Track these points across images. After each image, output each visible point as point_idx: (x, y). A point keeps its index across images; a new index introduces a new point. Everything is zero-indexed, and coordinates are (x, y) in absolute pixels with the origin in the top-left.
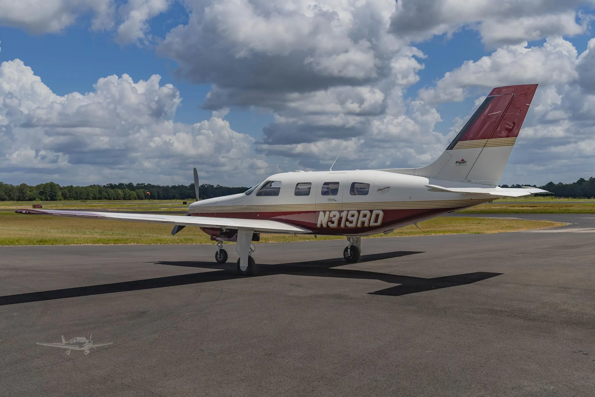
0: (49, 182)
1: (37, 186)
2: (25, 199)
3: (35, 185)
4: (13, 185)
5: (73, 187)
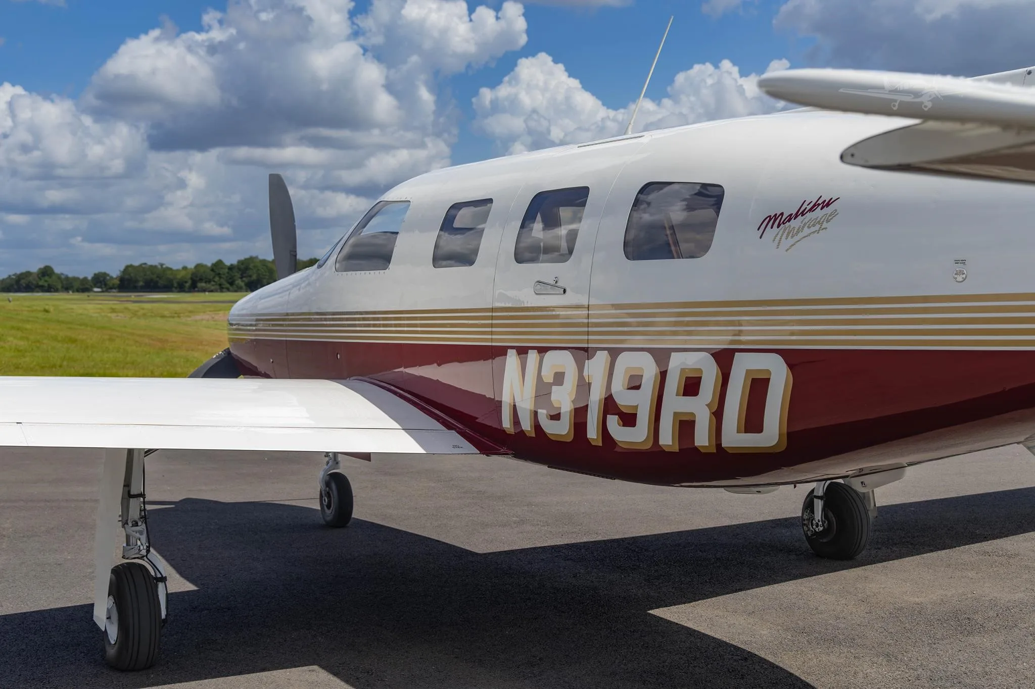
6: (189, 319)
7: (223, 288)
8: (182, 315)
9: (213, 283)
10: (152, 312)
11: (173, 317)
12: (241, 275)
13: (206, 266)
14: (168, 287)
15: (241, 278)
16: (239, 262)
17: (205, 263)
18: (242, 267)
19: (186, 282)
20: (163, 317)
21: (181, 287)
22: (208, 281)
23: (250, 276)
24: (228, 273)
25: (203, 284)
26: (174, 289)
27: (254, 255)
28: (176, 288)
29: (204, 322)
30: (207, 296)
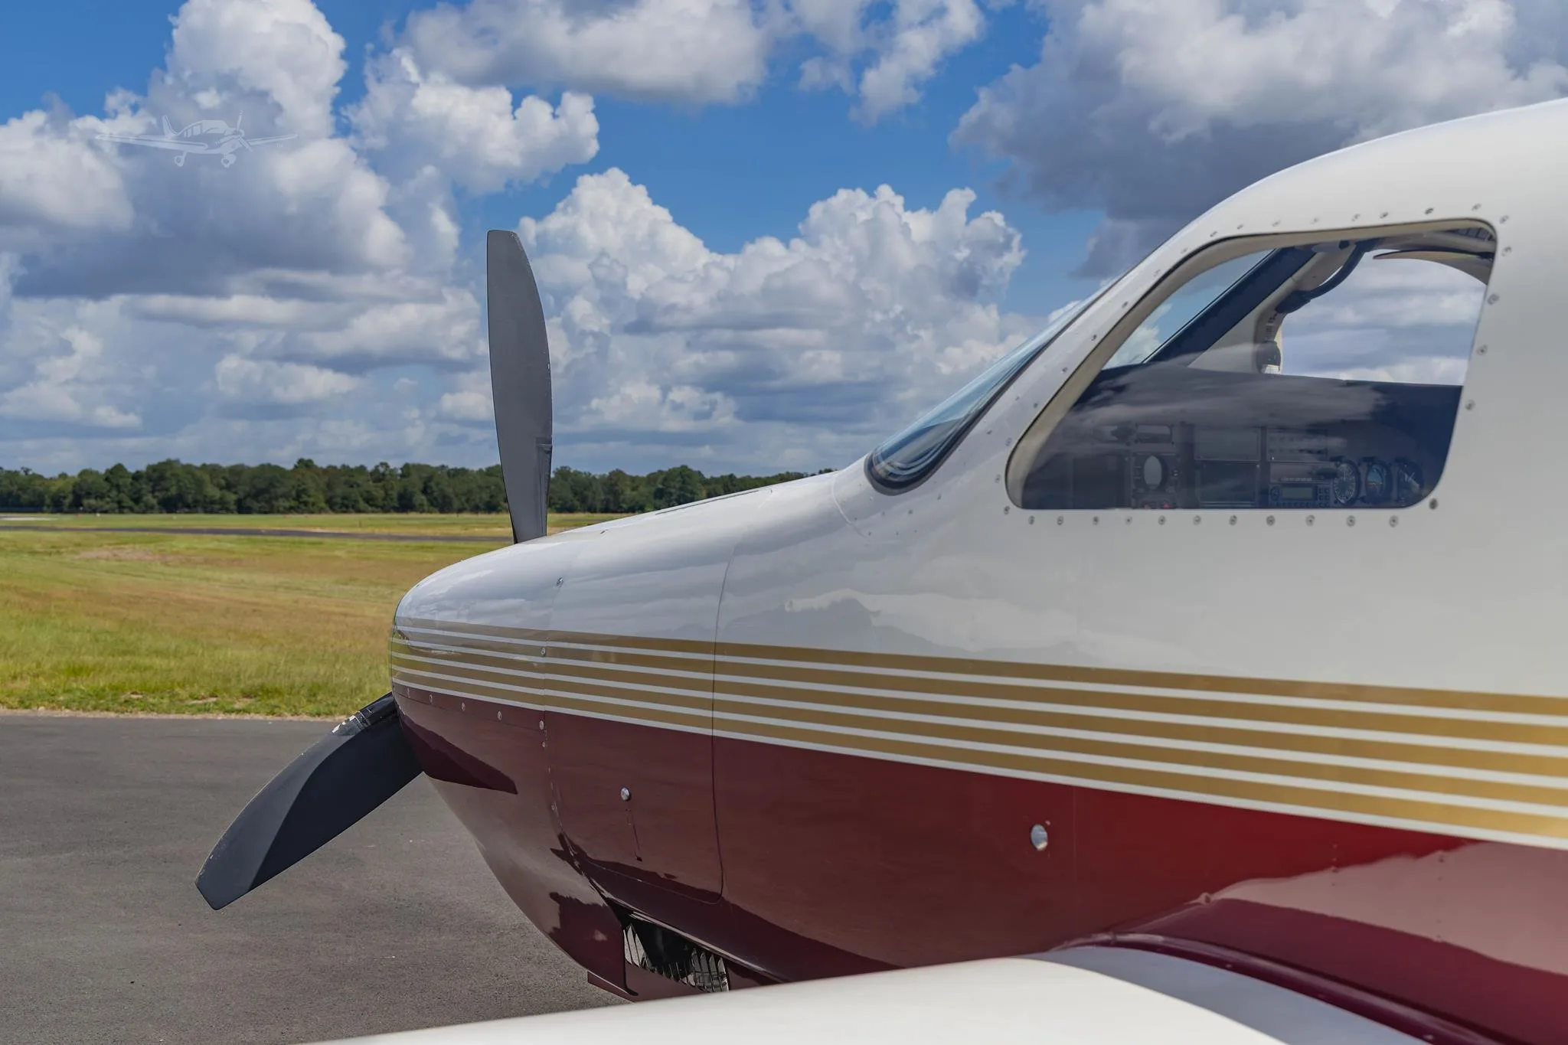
0: (678, 465)
1: (650, 475)
2: (621, 507)
3: (643, 473)
4: (593, 473)
5: (735, 477)
6: (76, 557)
7: (124, 507)
8: (63, 550)
9: (108, 499)
10: (15, 546)
11: (50, 554)
12: (153, 487)
13: (97, 473)
14: (35, 506)
15: (153, 492)
16: (150, 467)
17: (95, 468)
18: (155, 475)
19: (65, 498)
20: (33, 553)
21: (57, 506)
22: (101, 497)
23: (167, 490)
24: (132, 484)
25: (93, 502)
26: (45, 508)
27: (173, 457)
28: (48, 506)
29: (102, 562)
30: (98, 520)
